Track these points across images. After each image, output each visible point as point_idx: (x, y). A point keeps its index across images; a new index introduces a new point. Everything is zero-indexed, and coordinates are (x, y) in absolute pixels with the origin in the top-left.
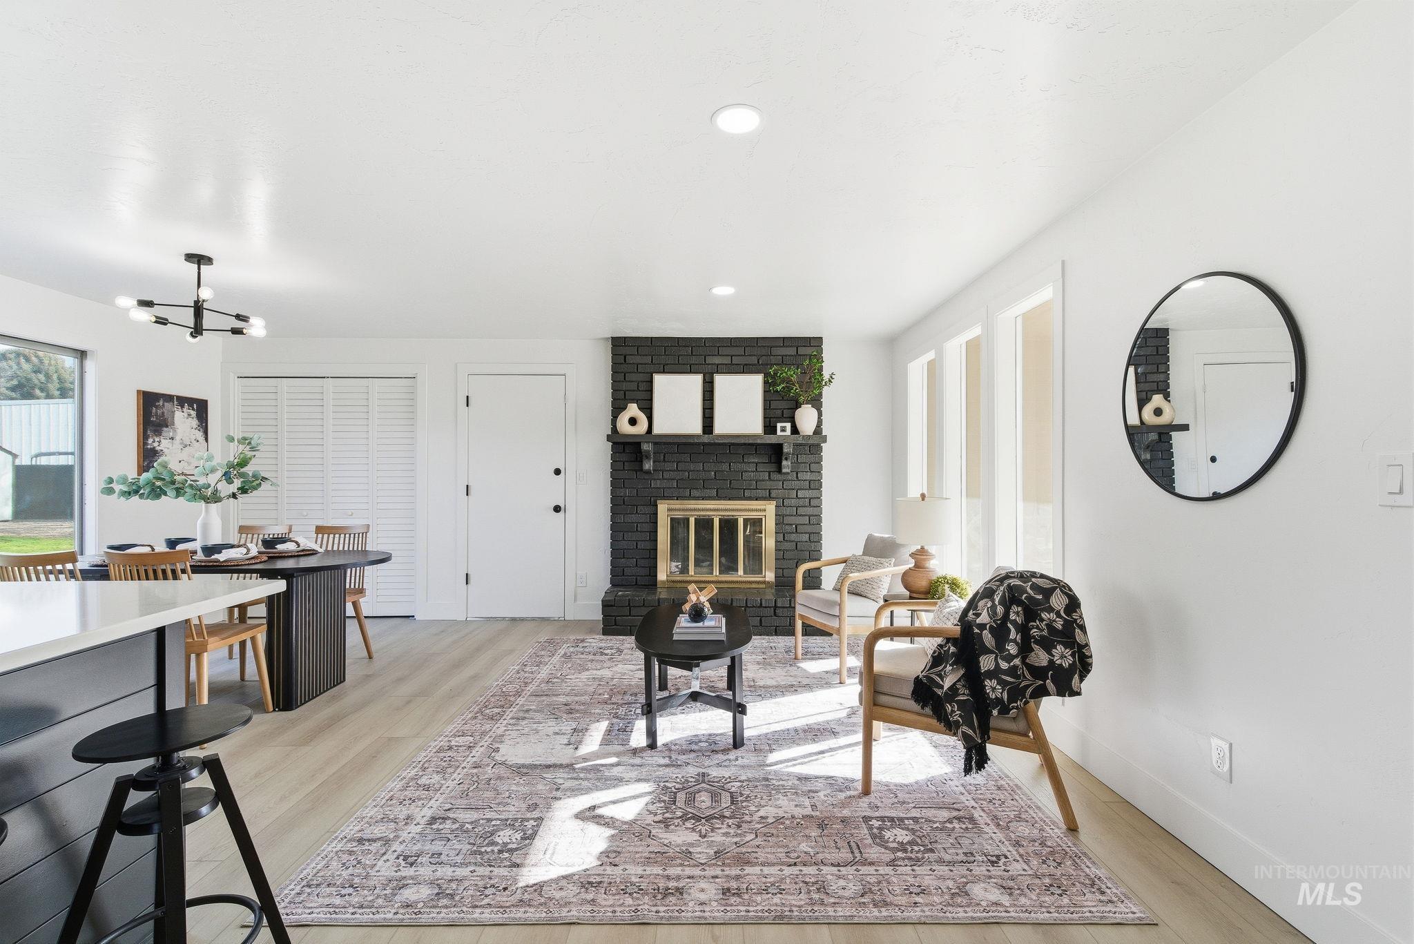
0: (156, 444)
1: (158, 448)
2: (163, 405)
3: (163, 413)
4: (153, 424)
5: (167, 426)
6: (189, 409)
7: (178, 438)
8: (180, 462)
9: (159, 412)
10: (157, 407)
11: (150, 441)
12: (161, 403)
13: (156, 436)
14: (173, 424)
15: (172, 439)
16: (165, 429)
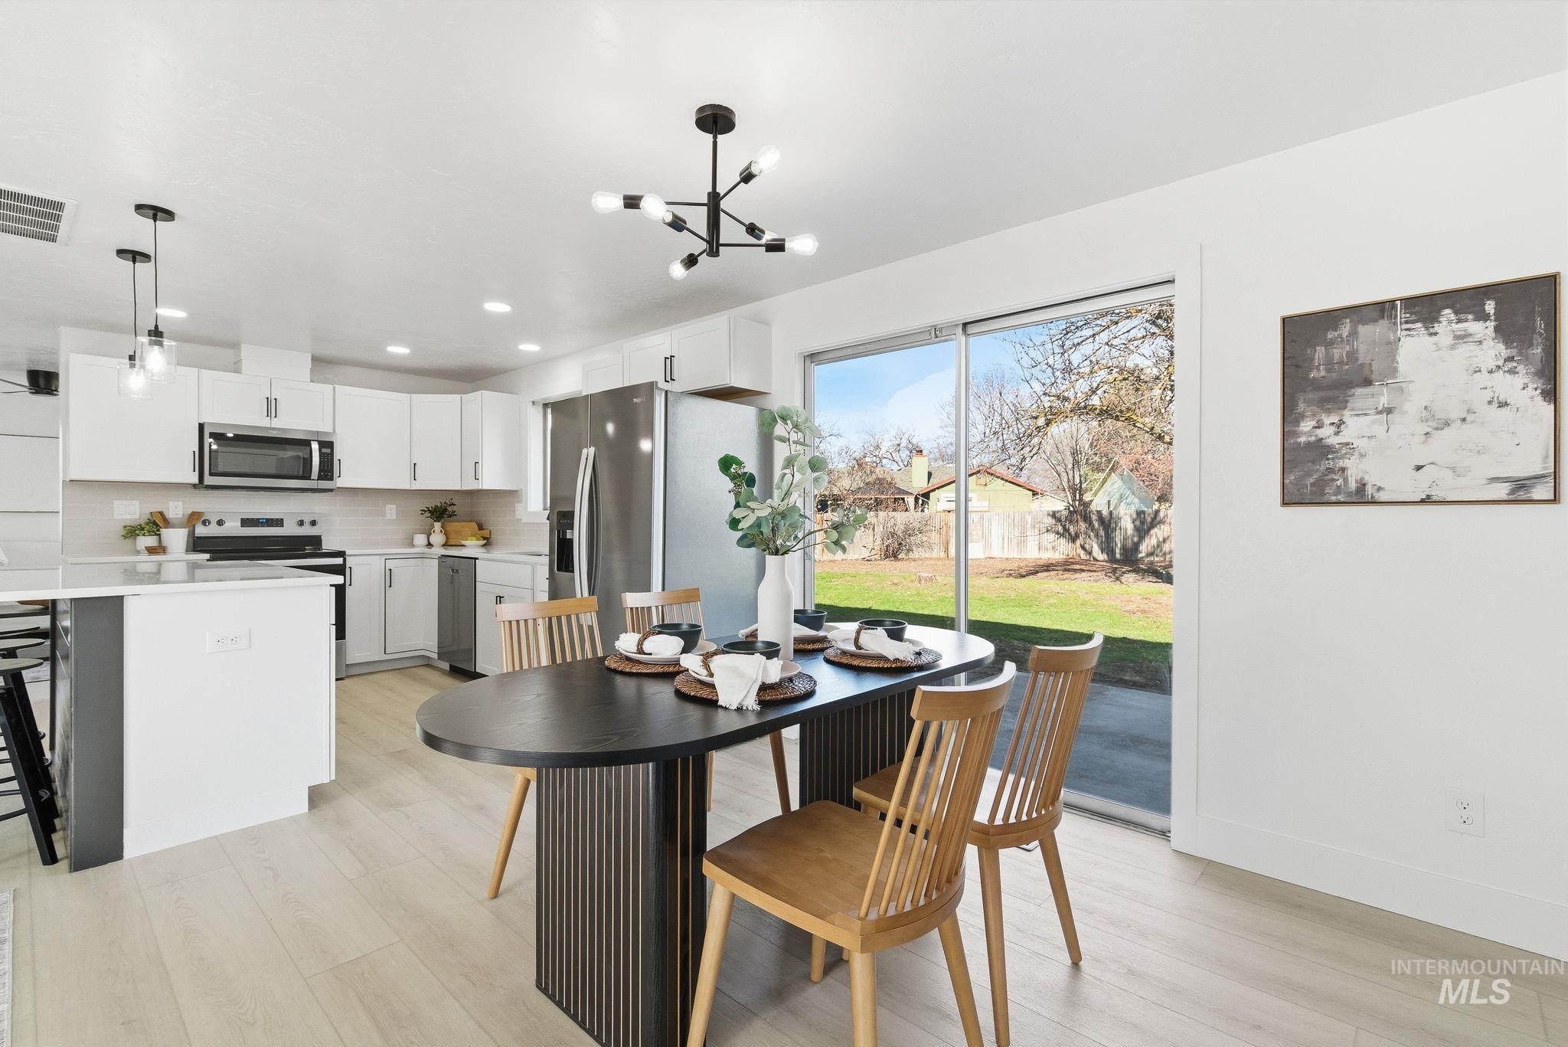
0: (1326, 432)
1: (1333, 441)
2: (1354, 333)
3: (1352, 355)
4: (1316, 385)
5: (1368, 382)
6: (1459, 321)
7: (1412, 407)
8: (1419, 468)
9: (1338, 353)
10: (1329, 344)
11: (1306, 425)
12: (1345, 330)
13: (1329, 411)
14: (1393, 372)
15: (1389, 411)
16: (1359, 391)
